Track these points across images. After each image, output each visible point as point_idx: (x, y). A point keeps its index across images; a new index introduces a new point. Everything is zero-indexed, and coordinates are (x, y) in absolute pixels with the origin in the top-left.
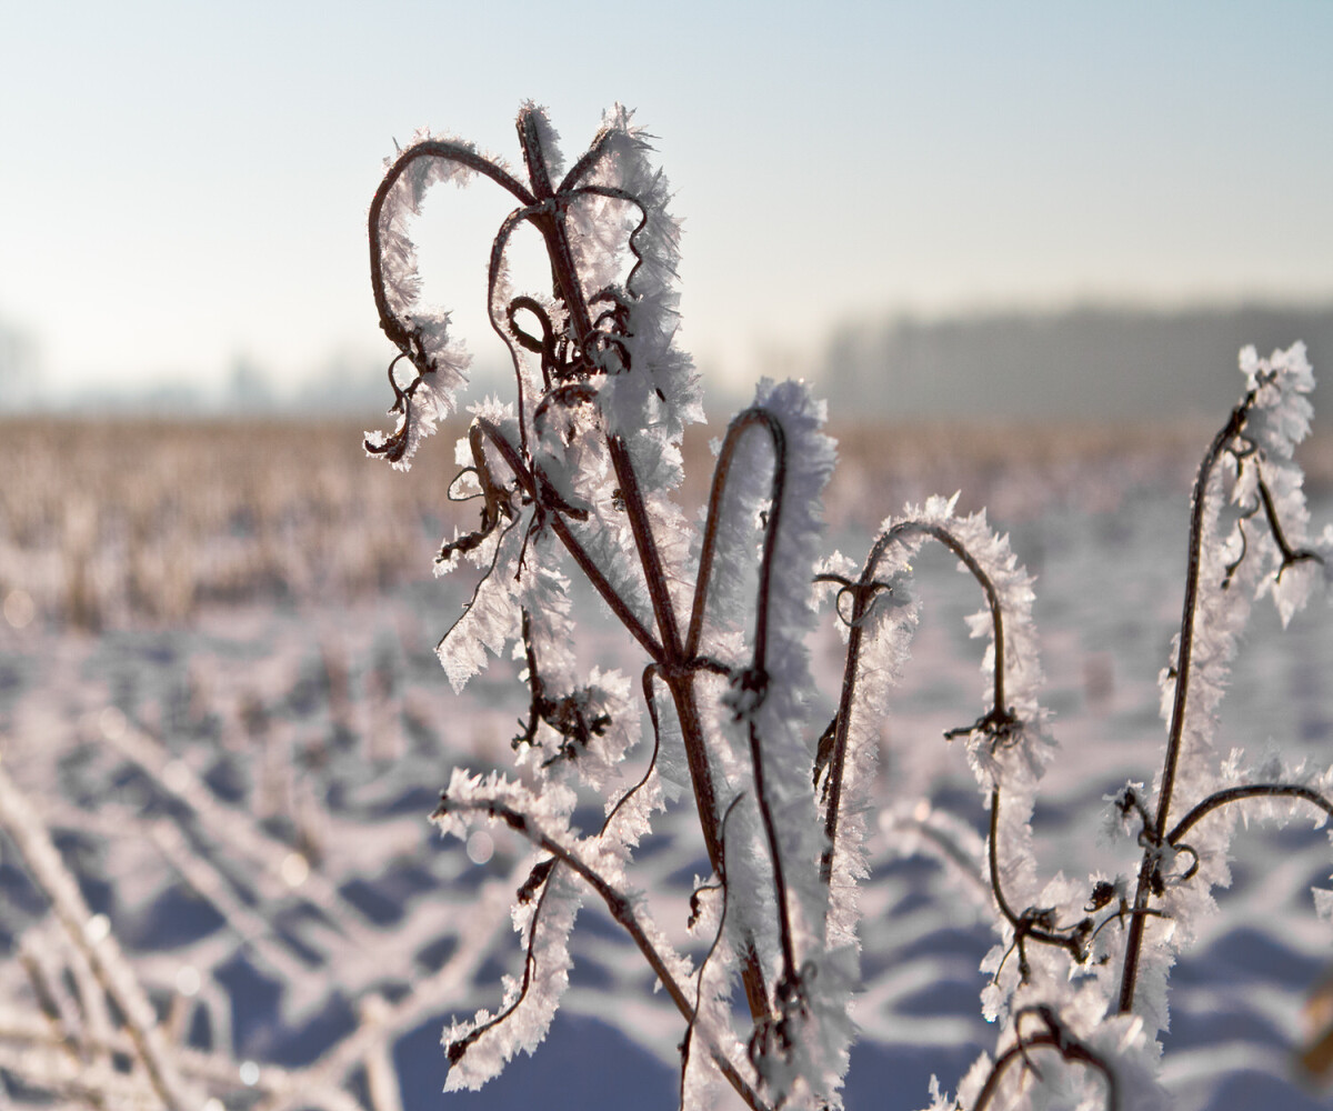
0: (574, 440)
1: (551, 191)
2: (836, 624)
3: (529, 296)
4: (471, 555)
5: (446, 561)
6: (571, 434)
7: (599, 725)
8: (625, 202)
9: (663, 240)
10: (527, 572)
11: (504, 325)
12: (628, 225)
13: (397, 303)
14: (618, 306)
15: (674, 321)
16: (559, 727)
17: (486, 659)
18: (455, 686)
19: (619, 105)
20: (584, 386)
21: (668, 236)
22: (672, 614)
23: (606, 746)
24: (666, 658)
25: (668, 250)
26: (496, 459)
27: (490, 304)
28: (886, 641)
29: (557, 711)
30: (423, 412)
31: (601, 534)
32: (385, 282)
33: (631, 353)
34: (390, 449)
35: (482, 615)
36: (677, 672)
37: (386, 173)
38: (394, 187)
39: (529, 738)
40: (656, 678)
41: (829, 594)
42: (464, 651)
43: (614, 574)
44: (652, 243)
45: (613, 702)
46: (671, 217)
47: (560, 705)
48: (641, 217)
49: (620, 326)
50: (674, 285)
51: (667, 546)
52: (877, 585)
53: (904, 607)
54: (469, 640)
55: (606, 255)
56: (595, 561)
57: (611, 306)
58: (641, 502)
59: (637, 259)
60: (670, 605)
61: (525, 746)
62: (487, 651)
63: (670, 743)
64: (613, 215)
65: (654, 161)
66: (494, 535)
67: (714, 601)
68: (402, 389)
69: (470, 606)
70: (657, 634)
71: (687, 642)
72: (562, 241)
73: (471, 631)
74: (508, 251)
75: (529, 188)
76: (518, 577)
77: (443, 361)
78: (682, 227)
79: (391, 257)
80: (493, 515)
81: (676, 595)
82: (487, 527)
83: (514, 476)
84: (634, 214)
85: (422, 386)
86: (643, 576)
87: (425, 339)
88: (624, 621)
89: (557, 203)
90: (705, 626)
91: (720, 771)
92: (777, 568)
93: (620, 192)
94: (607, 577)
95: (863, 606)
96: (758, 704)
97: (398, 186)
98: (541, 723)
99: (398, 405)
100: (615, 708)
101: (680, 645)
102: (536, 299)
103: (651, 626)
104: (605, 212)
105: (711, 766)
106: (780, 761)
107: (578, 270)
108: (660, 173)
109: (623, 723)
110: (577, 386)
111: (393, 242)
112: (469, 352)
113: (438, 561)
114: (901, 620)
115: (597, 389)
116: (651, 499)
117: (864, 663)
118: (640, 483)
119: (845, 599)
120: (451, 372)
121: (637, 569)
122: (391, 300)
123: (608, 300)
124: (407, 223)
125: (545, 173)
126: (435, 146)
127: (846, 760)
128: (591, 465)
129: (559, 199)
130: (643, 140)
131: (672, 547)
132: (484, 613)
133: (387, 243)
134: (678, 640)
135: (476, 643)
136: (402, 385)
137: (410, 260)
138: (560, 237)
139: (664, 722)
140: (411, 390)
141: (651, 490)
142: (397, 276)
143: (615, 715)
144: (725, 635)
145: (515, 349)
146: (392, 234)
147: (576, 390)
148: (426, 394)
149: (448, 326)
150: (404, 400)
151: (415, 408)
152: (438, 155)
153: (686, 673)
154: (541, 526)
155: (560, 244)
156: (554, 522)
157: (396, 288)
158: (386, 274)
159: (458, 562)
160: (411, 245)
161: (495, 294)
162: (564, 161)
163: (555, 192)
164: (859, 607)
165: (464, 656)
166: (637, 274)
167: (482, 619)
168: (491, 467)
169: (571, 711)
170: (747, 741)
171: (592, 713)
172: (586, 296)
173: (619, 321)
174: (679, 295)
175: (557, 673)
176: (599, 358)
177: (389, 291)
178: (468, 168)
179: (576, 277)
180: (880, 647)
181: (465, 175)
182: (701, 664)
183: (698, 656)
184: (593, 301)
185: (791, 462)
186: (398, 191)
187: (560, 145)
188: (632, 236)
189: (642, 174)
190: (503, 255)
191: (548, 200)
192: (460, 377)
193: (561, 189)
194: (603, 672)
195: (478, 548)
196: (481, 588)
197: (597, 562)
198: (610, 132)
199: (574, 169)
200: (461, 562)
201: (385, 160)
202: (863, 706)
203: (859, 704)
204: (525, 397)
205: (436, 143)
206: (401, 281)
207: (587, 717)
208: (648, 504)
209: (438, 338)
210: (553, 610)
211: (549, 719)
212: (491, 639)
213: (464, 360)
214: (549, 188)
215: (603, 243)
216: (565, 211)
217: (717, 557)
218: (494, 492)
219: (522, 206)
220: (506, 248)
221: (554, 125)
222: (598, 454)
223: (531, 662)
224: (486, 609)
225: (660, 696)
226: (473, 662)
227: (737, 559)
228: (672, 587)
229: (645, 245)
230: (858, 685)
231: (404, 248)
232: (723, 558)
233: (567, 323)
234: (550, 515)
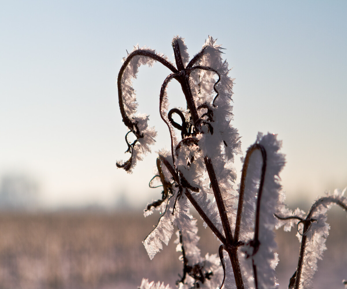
0: (194, 162)
1: (184, 68)
2: (297, 235)
3: (177, 108)
4: (158, 208)
5: (148, 211)
6: (192, 159)
7: (208, 276)
8: (212, 72)
9: (226, 87)
10: (176, 212)
11: (166, 117)
12: (213, 81)
13: (128, 112)
14: (209, 110)
15: (231, 117)
16: (193, 276)
17: (162, 246)
18: (150, 257)
19: (210, 36)
20: (194, 138)
21: (229, 86)
22: (229, 226)
23: (212, 284)
24: (227, 242)
25: (228, 90)
26: (166, 171)
27: (160, 109)
28: (316, 242)
29: (192, 270)
30: (138, 152)
31: (203, 196)
32: (124, 104)
33: (213, 127)
34: (125, 166)
35: (161, 230)
36: (231, 247)
37: (123, 63)
38: (126, 68)
39: (182, 281)
40: (224, 251)
41: (294, 224)
42: (154, 243)
43: (208, 211)
44: (222, 88)
45: (214, 266)
46: (230, 78)
47: (193, 267)
48: (218, 78)
49: (210, 119)
50: (231, 103)
51: (227, 200)
52: (312, 220)
53: (323, 228)
54: (155, 239)
55: (207, 94)
56: (201, 207)
57: (206, 110)
58: (217, 183)
59: (217, 94)
60: (228, 222)
61: (181, 284)
62: (163, 243)
63: (229, 276)
64: (208, 78)
65: (224, 57)
66: (166, 200)
67: (244, 221)
68: (130, 144)
69: (156, 226)
70: (224, 234)
71: (234, 236)
72: (187, 86)
73: (157, 236)
74: (167, 90)
75: (175, 66)
76: (173, 214)
77: (146, 134)
78: (233, 82)
79: (126, 95)
80: (166, 193)
81: (231, 219)
82: (164, 198)
83: (172, 176)
84: (216, 77)
85: (138, 143)
86: (218, 212)
87: (139, 126)
88: (212, 229)
89: (186, 72)
90: (241, 229)
91: (248, 286)
92: (262, 201)
93: (210, 68)
94: (206, 213)
95: (307, 228)
96: (255, 251)
97: (128, 68)
98: (187, 276)
99: (128, 150)
100: (215, 269)
101: (232, 237)
102: (180, 109)
103: (221, 231)
104: (204, 76)
105: (244, 284)
106: (265, 275)
107: (194, 97)
108: (225, 62)
109: (218, 275)
110: (191, 138)
111: (126, 89)
112: (156, 131)
113: (146, 211)
114: (322, 234)
115: (199, 139)
116: (221, 182)
117: (307, 249)
118: (217, 176)
119: (301, 225)
120: (149, 138)
121: (217, 209)
122: (126, 111)
123: (204, 108)
124: (131, 81)
125: (181, 61)
126: (140, 51)
127: (300, 286)
128: (200, 171)
129: (187, 71)
130: (220, 50)
131: (229, 200)
132: (162, 229)
133: (124, 89)
134: (231, 235)
135: (158, 241)
136: (130, 143)
137: (133, 95)
138: (187, 85)
139: (227, 268)
140: (134, 144)
141: (221, 179)
142: (128, 102)
143: (215, 272)
144: (249, 233)
145: (170, 126)
146: (126, 86)
147: (191, 139)
148: (139, 146)
149: (148, 121)
150: (131, 148)
151: (135, 151)
152: (142, 55)
153: (234, 247)
154: (181, 194)
155: (187, 87)
156: (186, 192)
157: (128, 106)
158: (124, 101)
159: (153, 211)
160: (133, 90)
161: (162, 105)
162: (189, 57)
163: (185, 68)
164: (306, 228)
165: (153, 244)
166: (217, 99)
167: (161, 231)
168: (165, 174)
169: (197, 270)
170: (252, 267)
171: (206, 271)
172: (197, 107)
173: (209, 116)
174: (232, 107)
175: (193, 256)
176: (201, 129)
177: (125, 108)
178: (152, 59)
179: (193, 99)
180: (314, 244)
181: (152, 62)
182: (240, 244)
183: (239, 241)
184: (199, 108)
185: (268, 162)
186: (128, 69)
187: (188, 51)
188: (215, 85)
189: (219, 62)
190: (165, 91)
191: (182, 71)
192: (153, 140)
193: (187, 67)
194: (210, 255)
195: (160, 206)
196: (161, 220)
197: (202, 207)
198: (207, 46)
199: (193, 60)
200: (154, 211)
201: (123, 58)
202: (307, 266)
203: (305, 265)
204: (174, 145)
205: (141, 50)
206: (130, 104)
207: (204, 272)
208: (220, 184)
209: (144, 125)
210: (190, 231)
211: (190, 273)
212: (164, 238)
213: (154, 134)
214: (183, 67)
215: (206, 90)
216: (189, 75)
217: (244, 202)
218: (166, 184)
219: (172, 73)
220: (166, 88)
221: (185, 43)
222: (203, 167)
223: (183, 253)
224: (162, 227)
225: (226, 258)
226: (157, 247)
227: (252, 203)
228: (229, 216)
229: (219, 88)
230: (305, 257)
231: (131, 91)
232: (247, 203)
233: (191, 118)
234: (184, 190)
